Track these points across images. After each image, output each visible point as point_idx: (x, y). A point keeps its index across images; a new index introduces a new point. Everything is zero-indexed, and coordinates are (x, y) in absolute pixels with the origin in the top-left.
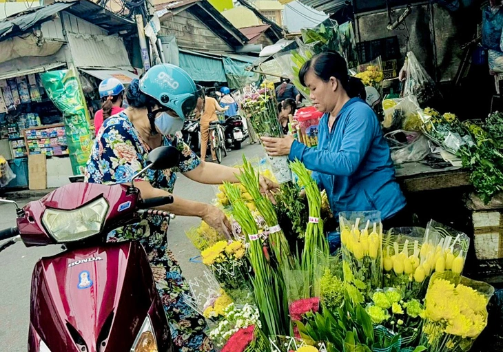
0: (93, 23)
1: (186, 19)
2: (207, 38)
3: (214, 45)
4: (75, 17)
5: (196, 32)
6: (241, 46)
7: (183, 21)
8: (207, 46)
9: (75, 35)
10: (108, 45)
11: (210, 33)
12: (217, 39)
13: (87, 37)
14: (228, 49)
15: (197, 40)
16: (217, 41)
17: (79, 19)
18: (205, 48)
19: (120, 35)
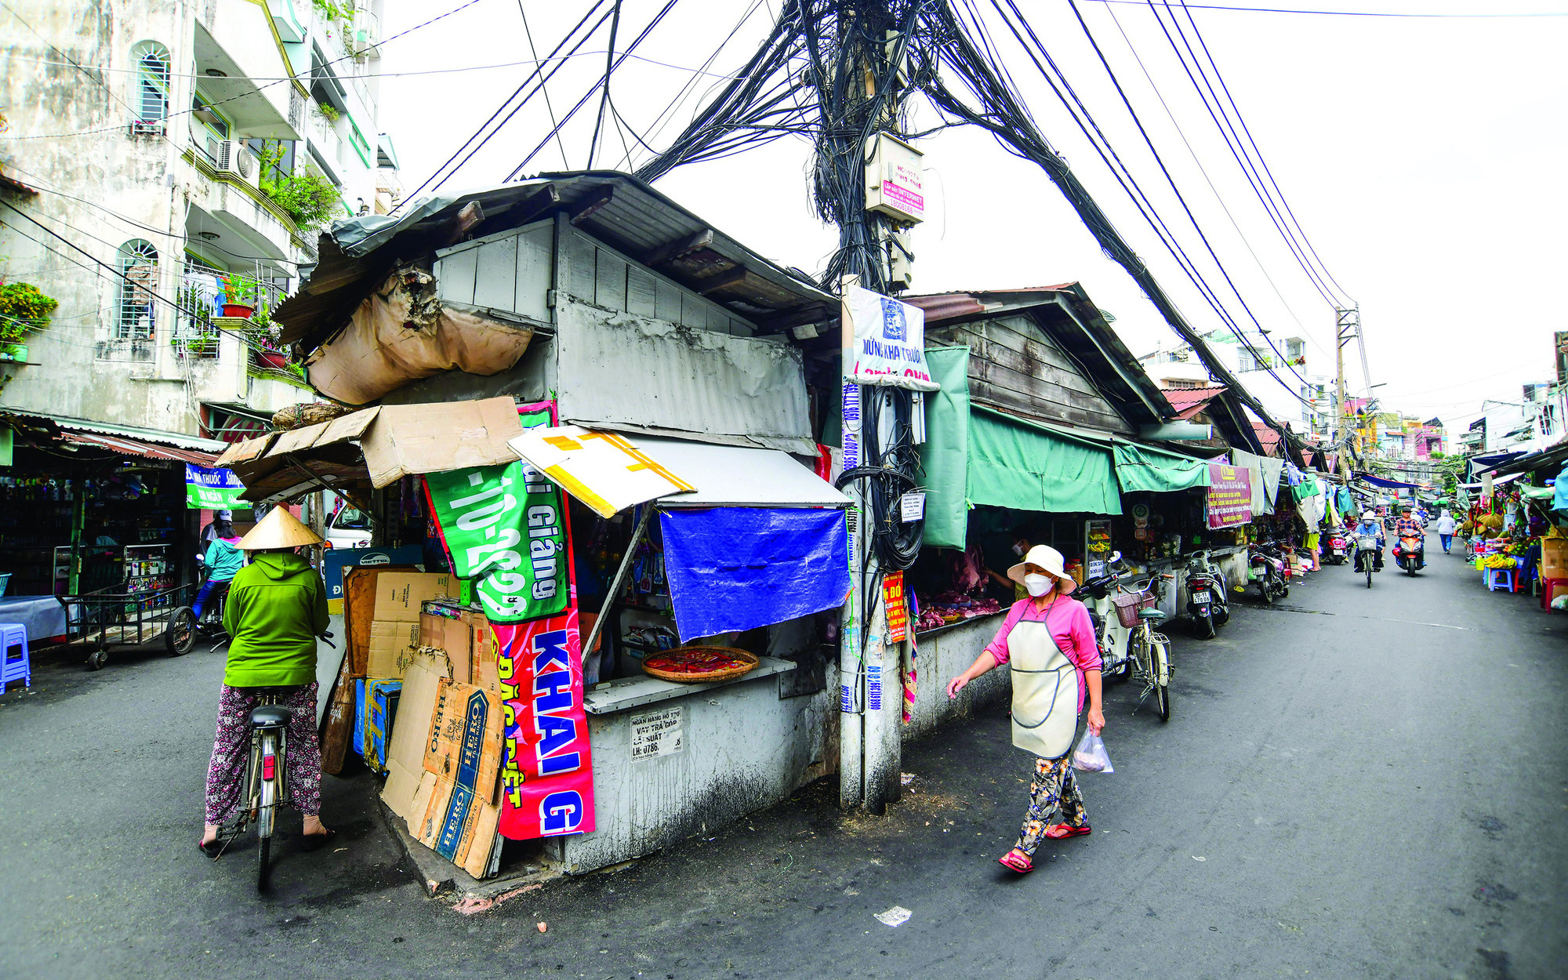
0: (696, 290)
1: (1023, 339)
2: (1072, 393)
3: (1089, 413)
4: (621, 260)
5: (1045, 374)
6: (1157, 425)
7: (1016, 343)
8: (1072, 415)
9: (602, 315)
10: (741, 366)
11: (1080, 384)
12: (1099, 400)
13: (659, 327)
14: (1122, 427)
15: (1047, 395)
16: (1099, 406)
17: (636, 268)
18: (1064, 416)
19: (794, 342)
